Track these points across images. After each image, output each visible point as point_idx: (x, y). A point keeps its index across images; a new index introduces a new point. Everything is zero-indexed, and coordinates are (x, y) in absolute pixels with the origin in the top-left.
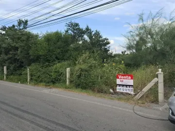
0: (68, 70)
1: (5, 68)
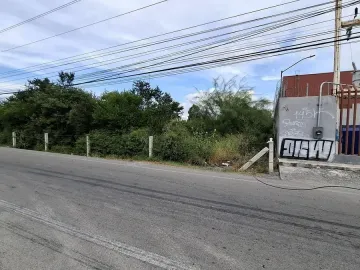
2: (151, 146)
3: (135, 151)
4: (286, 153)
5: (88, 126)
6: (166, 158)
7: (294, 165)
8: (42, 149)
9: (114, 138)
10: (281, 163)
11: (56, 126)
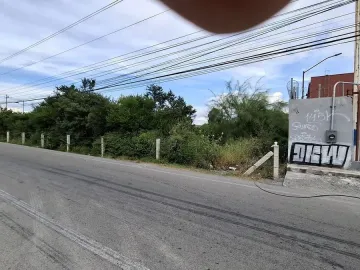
0: (158, 141)
1: (68, 137)
2: (158, 148)
3: (143, 153)
4: (296, 158)
7: (304, 171)
9: (125, 141)
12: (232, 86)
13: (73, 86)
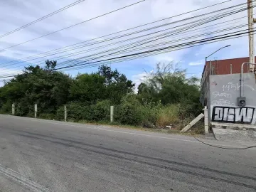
0: (112, 107)
2: (112, 113)
3: (100, 117)
4: (216, 118)
5: (66, 99)
6: (124, 123)
7: (225, 127)
8: (32, 116)
9: (84, 108)
10: (214, 126)
11: (43, 99)
12: (160, 67)
13: (38, 67)
